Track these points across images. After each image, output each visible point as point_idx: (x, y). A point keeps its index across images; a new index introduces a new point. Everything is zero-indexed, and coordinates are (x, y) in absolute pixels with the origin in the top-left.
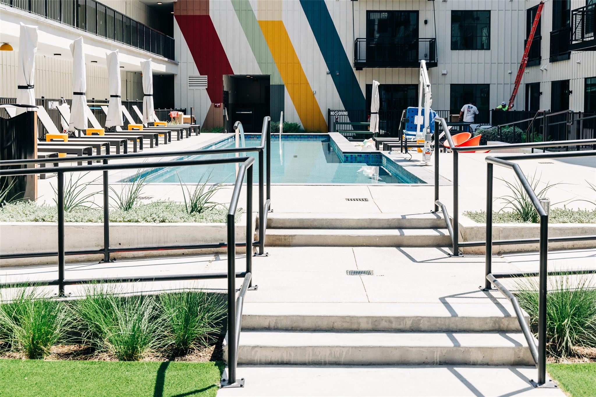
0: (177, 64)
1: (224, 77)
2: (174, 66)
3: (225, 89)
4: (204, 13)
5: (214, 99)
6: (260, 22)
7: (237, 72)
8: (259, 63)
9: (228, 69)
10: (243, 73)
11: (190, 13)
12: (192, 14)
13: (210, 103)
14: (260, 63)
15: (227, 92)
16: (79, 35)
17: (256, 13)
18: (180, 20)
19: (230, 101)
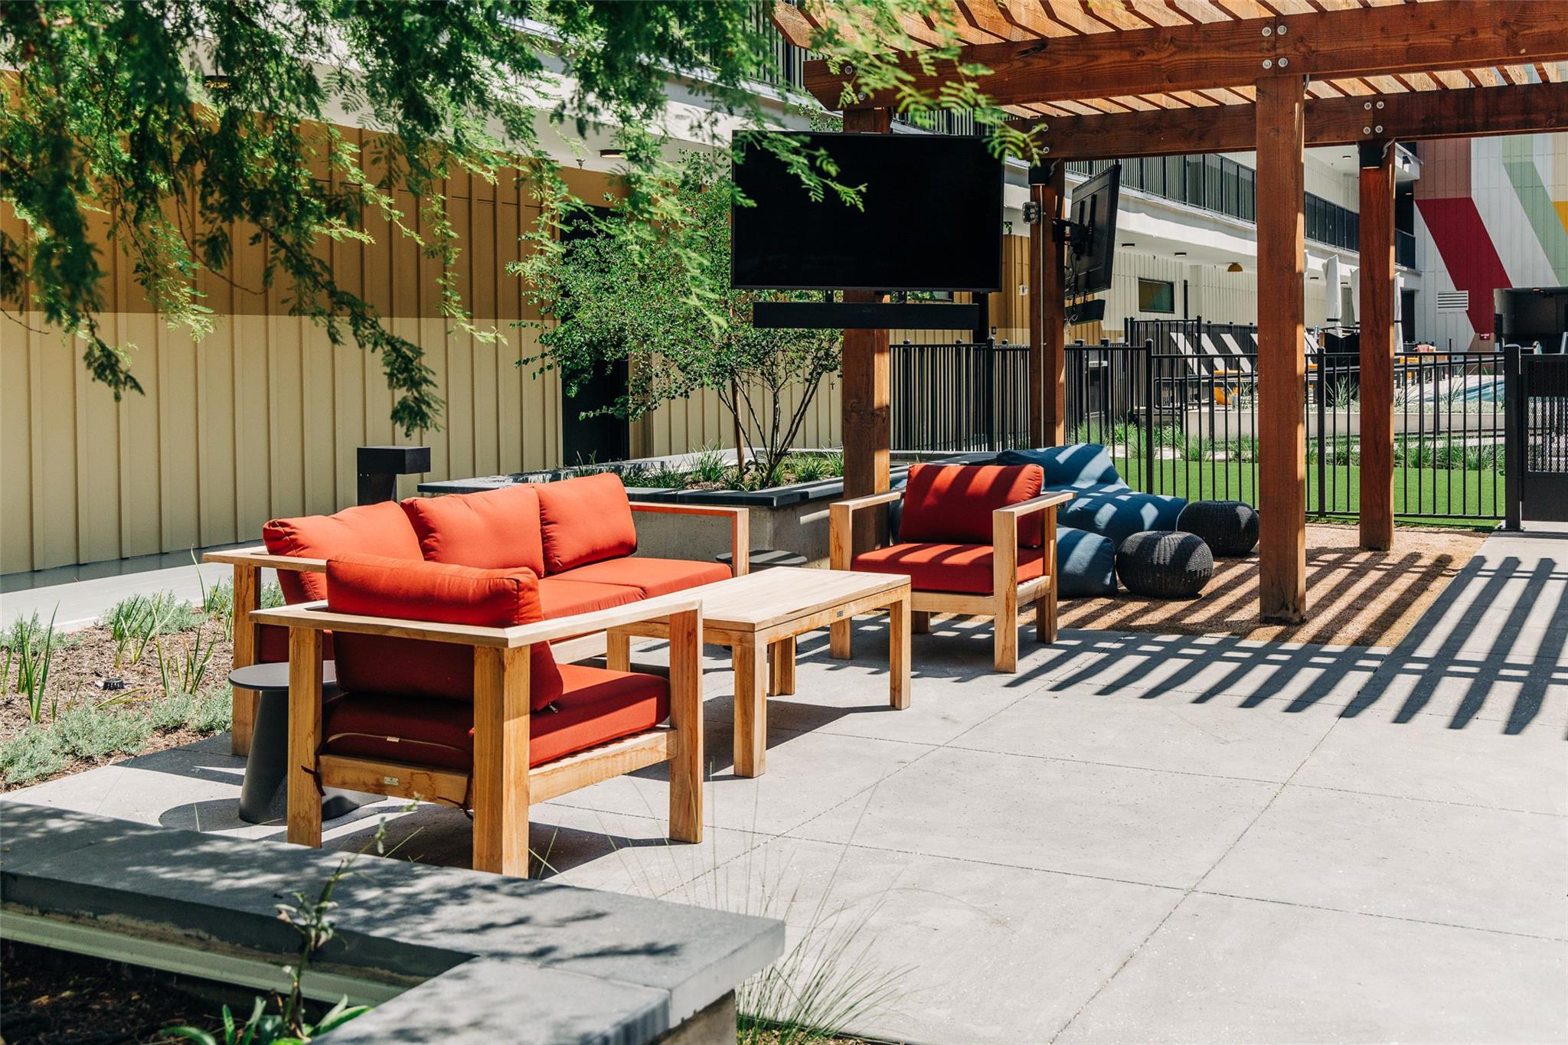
0: (1419, 275)
1: (1496, 293)
2: (1415, 278)
3: (1497, 311)
4: (1462, 195)
5: (1479, 328)
6: (1557, 204)
7: (1516, 284)
8: (1554, 269)
9: (1503, 280)
10: (1529, 285)
11: (1440, 196)
12: (1443, 197)
13: (1472, 333)
14: (1556, 269)
15: (1499, 317)
16: (1332, 254)
17: (1549, 191)
18: (1425, 206)
19: (1505, 331)
